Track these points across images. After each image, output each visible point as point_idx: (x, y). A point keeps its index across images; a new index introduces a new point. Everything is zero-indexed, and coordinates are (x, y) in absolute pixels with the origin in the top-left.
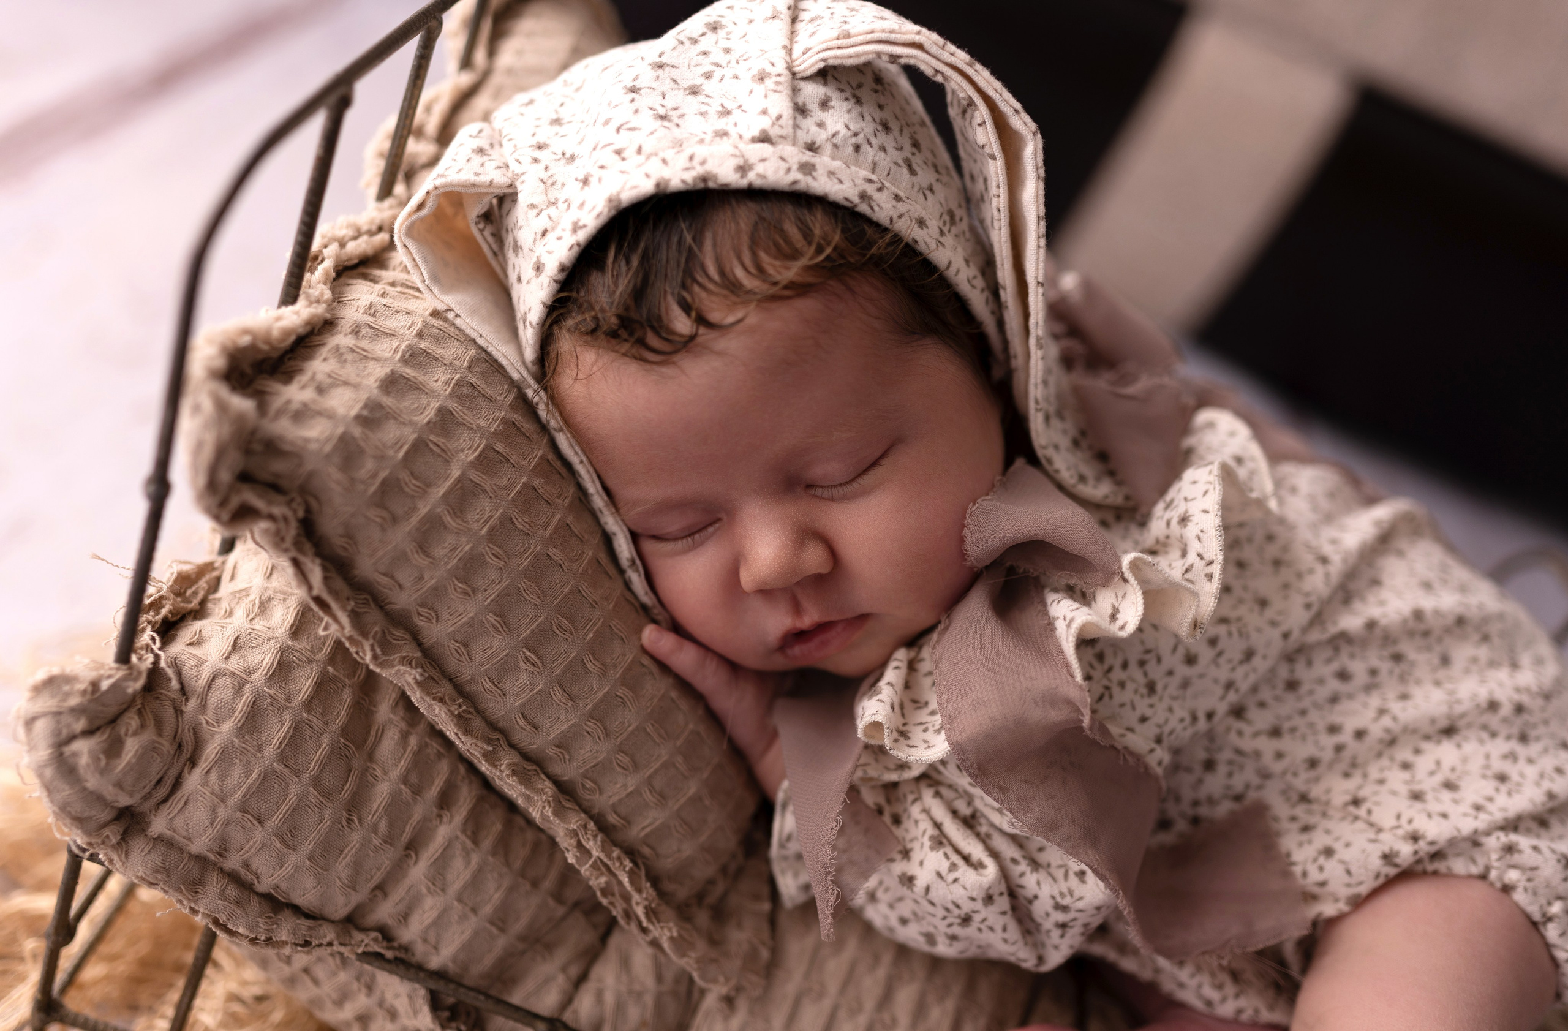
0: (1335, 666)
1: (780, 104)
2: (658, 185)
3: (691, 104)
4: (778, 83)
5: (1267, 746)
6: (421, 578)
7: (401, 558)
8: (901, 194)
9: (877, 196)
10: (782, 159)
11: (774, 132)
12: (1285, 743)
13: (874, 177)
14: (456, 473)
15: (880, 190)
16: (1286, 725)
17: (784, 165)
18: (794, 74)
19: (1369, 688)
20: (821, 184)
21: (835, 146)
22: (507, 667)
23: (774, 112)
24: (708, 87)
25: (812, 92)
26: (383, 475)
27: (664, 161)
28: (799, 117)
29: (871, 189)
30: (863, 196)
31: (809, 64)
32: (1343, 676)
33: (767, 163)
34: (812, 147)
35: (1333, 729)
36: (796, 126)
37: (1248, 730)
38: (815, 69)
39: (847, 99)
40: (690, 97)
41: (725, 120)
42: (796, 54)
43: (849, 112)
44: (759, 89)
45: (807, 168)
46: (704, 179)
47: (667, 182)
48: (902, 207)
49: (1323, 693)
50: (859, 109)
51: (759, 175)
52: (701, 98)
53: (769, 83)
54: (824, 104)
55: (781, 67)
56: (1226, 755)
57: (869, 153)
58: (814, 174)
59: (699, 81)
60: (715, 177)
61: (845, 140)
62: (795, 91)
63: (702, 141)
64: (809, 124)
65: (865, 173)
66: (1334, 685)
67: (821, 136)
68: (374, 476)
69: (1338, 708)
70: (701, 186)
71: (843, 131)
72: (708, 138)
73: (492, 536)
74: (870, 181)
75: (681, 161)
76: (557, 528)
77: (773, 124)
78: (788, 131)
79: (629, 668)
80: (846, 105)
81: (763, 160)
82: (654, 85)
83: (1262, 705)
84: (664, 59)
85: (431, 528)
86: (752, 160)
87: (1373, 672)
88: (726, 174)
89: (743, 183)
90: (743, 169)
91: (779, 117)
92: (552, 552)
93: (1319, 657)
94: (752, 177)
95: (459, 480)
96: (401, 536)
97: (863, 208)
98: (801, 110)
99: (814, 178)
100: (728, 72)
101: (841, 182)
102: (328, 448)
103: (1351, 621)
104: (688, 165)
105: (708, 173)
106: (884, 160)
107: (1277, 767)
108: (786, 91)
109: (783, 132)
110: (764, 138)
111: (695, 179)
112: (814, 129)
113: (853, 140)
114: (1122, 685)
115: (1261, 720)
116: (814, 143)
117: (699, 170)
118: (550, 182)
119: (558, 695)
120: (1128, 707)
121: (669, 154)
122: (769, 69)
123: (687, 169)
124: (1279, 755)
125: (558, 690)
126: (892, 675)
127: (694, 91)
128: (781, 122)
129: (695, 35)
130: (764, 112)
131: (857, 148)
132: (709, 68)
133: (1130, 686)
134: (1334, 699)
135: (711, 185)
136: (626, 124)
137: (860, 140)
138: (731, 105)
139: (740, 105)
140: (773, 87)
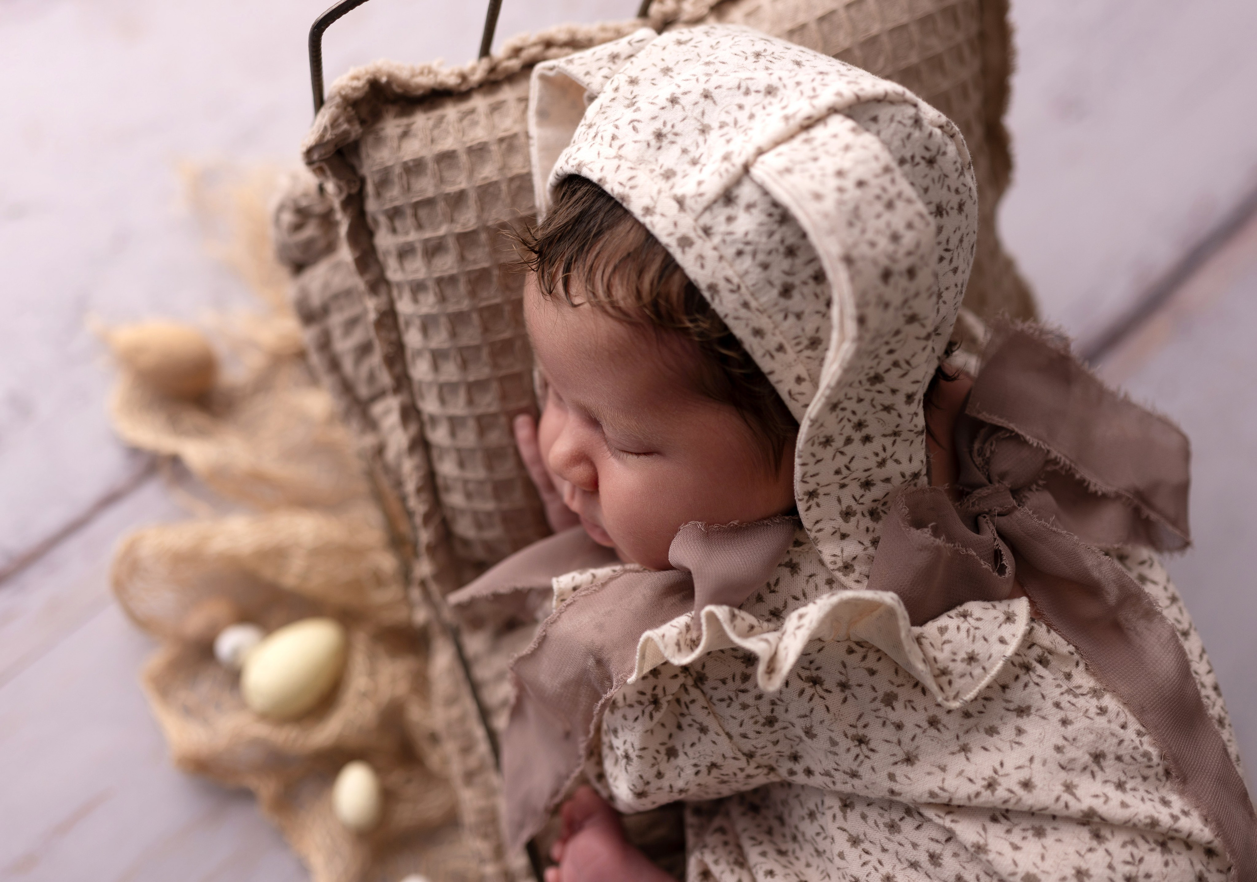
1: (715, 185)
2: (600, 180)
4: (727, 171)
5: (842, 843)
8: (753, 304)
10: (675, 224)
11: (689, 202)
12: (853, 854)
13: (736, 280)
14: (441, 232)
15: (732, 291)
16: (866, 845)
17: (671, 229)
18: (748, 171)
20: (687, 261)
21: (724, 241)
23: (703, 189)
24: (713, 134)
26: (398, 203)
27: (618, 167)
28: (720, 203)
29: (722, 285)
30: (713, 287)
33: (663, 219)
34: (707, 231)
36: (708, 208)
37: (840, 822)
39: (770, 215)
40: (696, 133)
41: (687, 167)
42: (762, 158)
43: (761, 224)
44: (717, 165)
45: (685, 242)
46: (623, 199)
47: (606, 182)
48: (743, 312)
50: (775, 227)
51: (651, 223)
52: (700, 139)
53: (726, 165)
54: (749, 207)
55: (741, 161)
57: (746, 262)
58: (687, 249)
59: (715, 125)
60: (629, 202)
61: (734, 242)
62: (738, 182)
63: (652, 171)
64: (722, 213)
65: (730, 273)
66: (923, 858)
67: (720, 227)
69: (911, 872)
70: (620, 201)
71: (741, 235)
72: (658, 171)
73: (441, 281)
74: (728, 280)
75: (624, 175)
77: (693, 197)
78: (699, 208)
80: (763, 218)
81: (663, 215)
82: (689, 107)
83: (864, 817)
84: (716, 92)
85: (410, 250)
86: (658, 210)
88: (636, 208)
89: (642, 220)
90: (648, 211)
91: (701, 195)
94: (647, 220)
97: (707, 295)
98: (727, 198)
99: (683, 252)
100: (731, 134)
101: (702, 266)
102: (379, 167)
104: (624, 181)
105: (628, 196)
106: (755, 275)
108: (728, 179)
109: (695, 207)
110: (680, 202)
111: (619, 194)
112: (722, 218)
113: (741, 246)
114: (745, 707)
116: (710, 228)
117: (625, 191)
118: (603, 110)
119: (435, 392)
120: (738, 721)
121: (625, 165)
122: (737, 155)
123: (621, 184)
124: (841, 855)
125: (436, 389)
127: (703, 130)
128: (699, 199)
129: (753, 88)
130: (700, 183)
131: (740, 253)
132: (729, 120)
133: (751, 711)
134: (914, 865)
135: (625, 205)
136: (639, 121)
137: (748, 249)
138: (703, 160)
139: (704, 165)
140: (722, 170)
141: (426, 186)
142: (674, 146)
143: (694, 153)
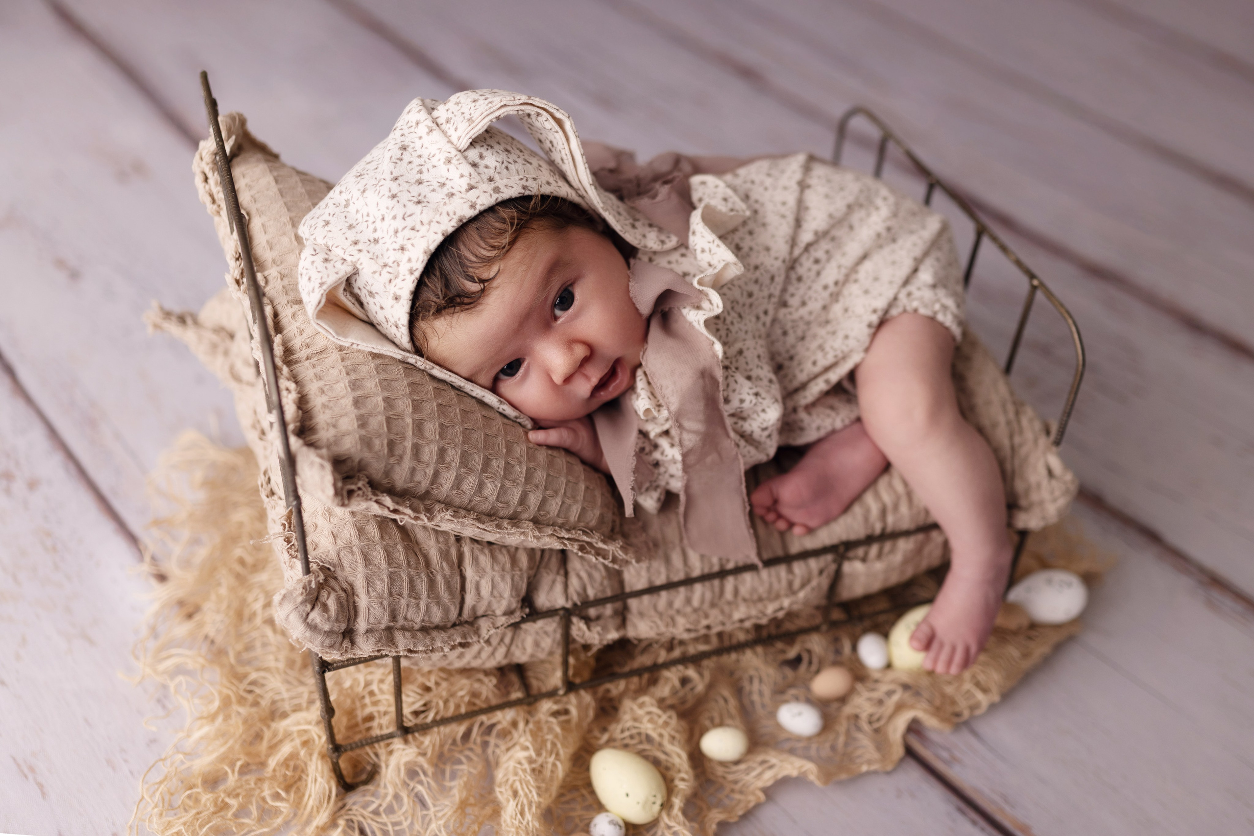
0: (812, 259)
1: (467, 169)
2: (442, 235)
3: (424, 189)
4: (458, 160)
5: (803, 312)
6: (426, 473)
7: (413, 471)
8: (535, 176)
9: (528, 184)
10: (485, 193)
11: (472, 183)
13: (521, 177)
14: (409, 421)
15: (527, 179)
16: (806, 298)
17: (487, 196)
18: (460, 151)
19: (829, 260)
20: (506, 194)
21: (499, 173)
22: (481, 486)
23: (466, 174)
24: (425, 176)
25: (473, 154)
26: (385, 442)
27: (438, 222)
28: (477, 169)
29: (524, 182)
30: (524, 188)
31: (464, 143)
32: (817, 261)
33: (481, 198)
34: (491, 180)
35: (826, 287)
36: (478, 174)
38: (468, 143)
40: (420, 186)
41: (446, 188)
42: (455, 141)
43: (492, 154)
44: (452, 167)
45: (496, 191)
46: (461, 221)
47: (446, 231)
49: (813, 274)
50: (494, 150)
51: (481, 205)
52: (426, 184)
53: (454, 161)
54: (481, 157)
55: (454, 152)
56: (789, 325)
57: (512, 167)
58: (500, 192)
59: (418, 176)
60: (464, 217)
61: (500, 169)
62: (465, 158)
63: (445, 203)
64: (481, 169)
65: (517, 177)
66: (815, 268)
67: (491, 172)
68: (382, 446)
70: (460, 224)
71: (498, 165)
72: (446, 200)
73: (441, 436)
74: (521, 179)
75: (445, 219)
76: (461, 414)
77: (470, 179)
78: (478, 178)
79: (528, 453)
81: (478, 198)
82: (401, 189)
83: (792, 295)
84: (395, 175)
85: (417, 450)
86: (474, 200)
87: (827, 252)
88: (469, 214)
89: (477, 212)
90: (473, 206)
91: (470, 175)
92: (466, 426)
93: (803, 259)
94: (478, 207)
95: (413, 423)
96: (407, 463)
97: (527, 193)
98: (474, 165)
99: (502, 193)
100: (429, 166)
101: (512, 187)
102: (359, 447)
103: (806, 237)
104: (449, 218)
105: (460, 217)
107: (812, 318)
108: (463, 160)
109: (476, 180)
110: (471, 188)
111: (457, 223)
112: (486, 170)
113: (503, 166)
115: (794, 302)
116: (490, 177)
117: (456, 218)
119: (508, 483)
122: (449, 155)
123: (450, 220)
124: (811, 313)
125: (507, 482)
126: (640, 384)
127: (420, 182)
128: (473, 176)
129: (399, 156)
130: (462, 176)
131: (507, 169)
132: (418, 168)
134: (818, 274)
135: (465, 221)
136: (405, 214)
137: (506, 164)
138: (442, 180)
139: (447, 179)
140: (457, 162)
141: (377, 422)
142: (427, 196)
143: (436, 185)
